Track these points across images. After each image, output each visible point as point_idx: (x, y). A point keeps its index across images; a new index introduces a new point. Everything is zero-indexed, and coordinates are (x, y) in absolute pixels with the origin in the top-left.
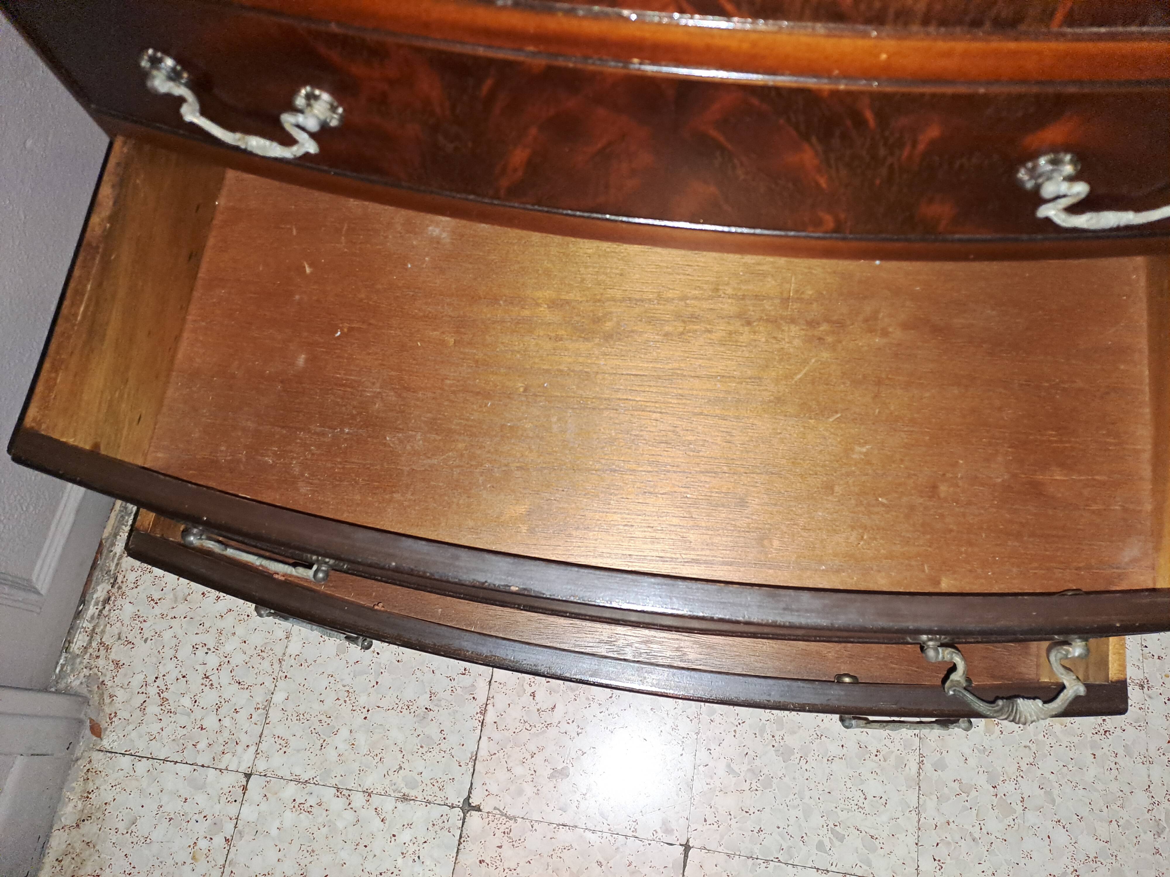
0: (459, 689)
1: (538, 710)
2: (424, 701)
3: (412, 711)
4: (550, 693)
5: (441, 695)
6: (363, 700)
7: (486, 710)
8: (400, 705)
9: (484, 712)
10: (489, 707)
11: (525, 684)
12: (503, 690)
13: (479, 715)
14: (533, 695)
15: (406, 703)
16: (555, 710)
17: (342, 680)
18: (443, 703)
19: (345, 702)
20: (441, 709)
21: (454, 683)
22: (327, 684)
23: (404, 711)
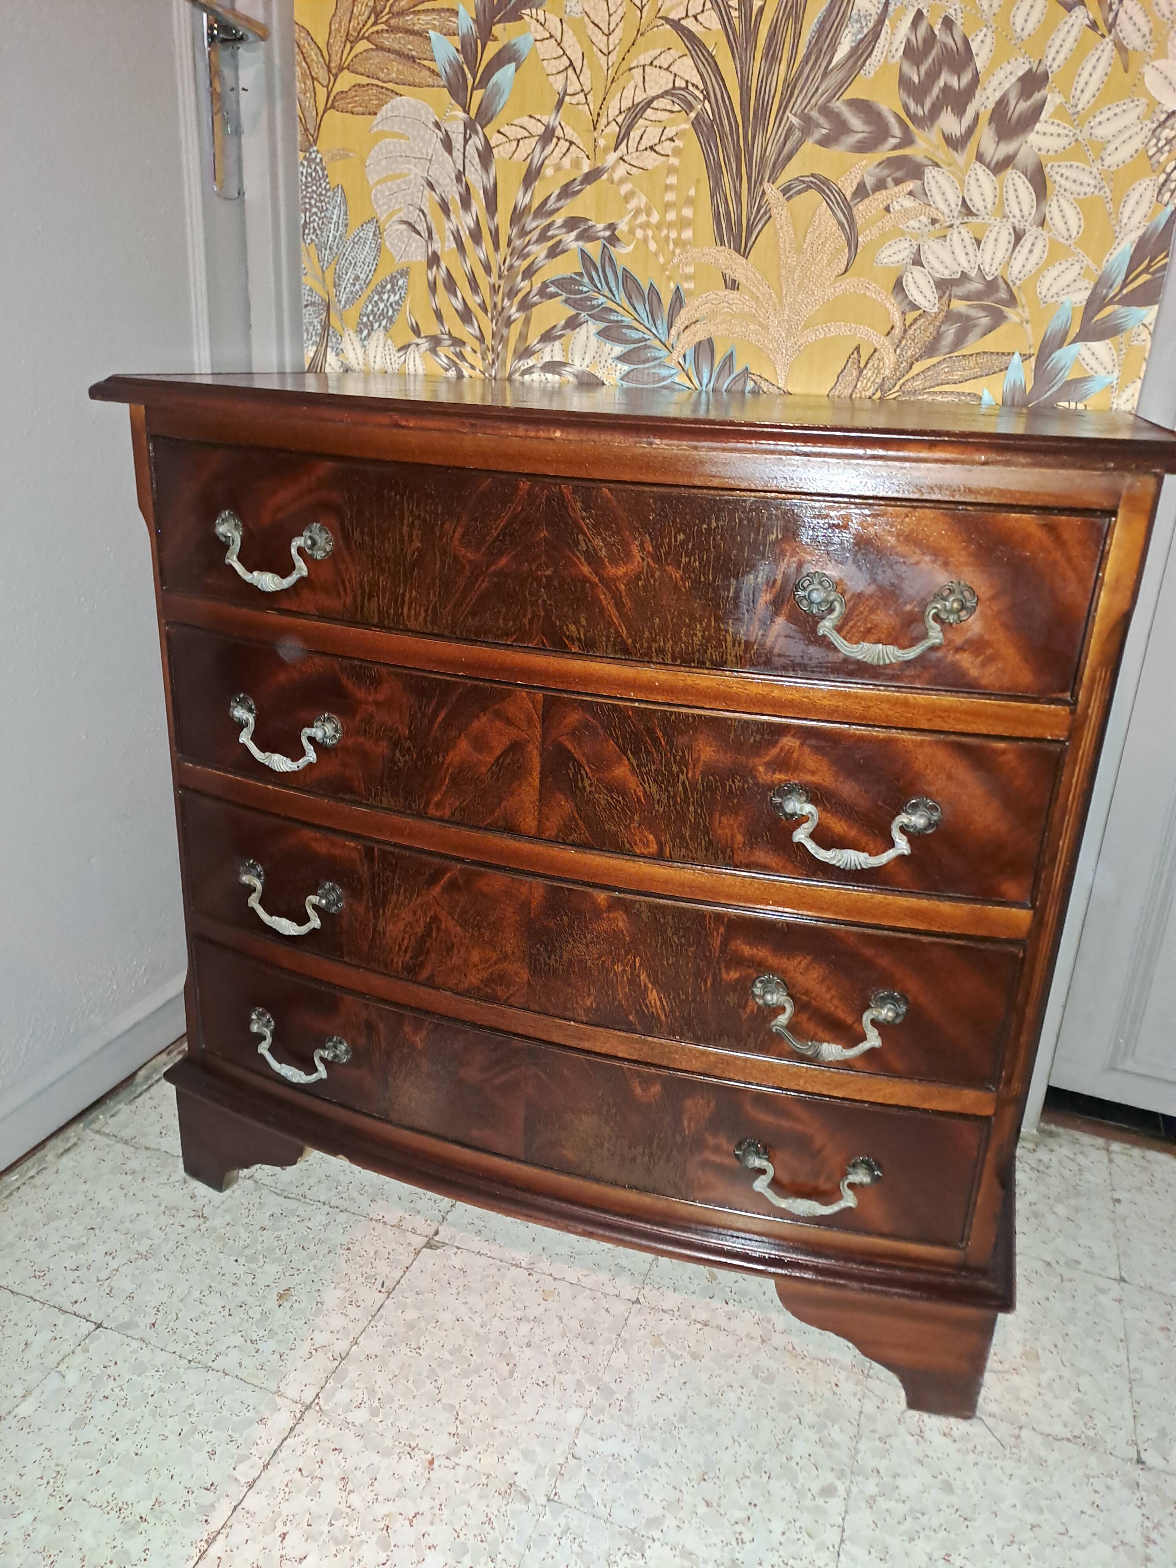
0: (193, 1505)
1: (282, 1557)
2: (142, 1508)
3: (122, 1516)
4: (306, 1540)
5: (169, 1506)
6: (70, 1487)
7: (214, 1539)
8: (112, 1504)
9: (210, 1542)
10: (221, 1537)
11: (279, 1520)
12: (248, 1521)
13: (203, 1543)
14: (284, 1536)
15: (120, 1505)
16: (304, 1562)
17: (58, 1458)
18: (165, 1517)
19: (48, 1483)
20: (159, 1523)
21: (191, 1497)
22: (38, 1458)
23: (113, 1513)
